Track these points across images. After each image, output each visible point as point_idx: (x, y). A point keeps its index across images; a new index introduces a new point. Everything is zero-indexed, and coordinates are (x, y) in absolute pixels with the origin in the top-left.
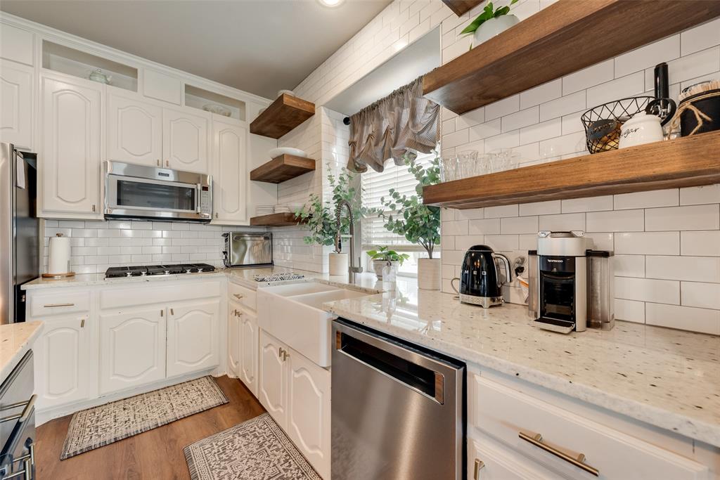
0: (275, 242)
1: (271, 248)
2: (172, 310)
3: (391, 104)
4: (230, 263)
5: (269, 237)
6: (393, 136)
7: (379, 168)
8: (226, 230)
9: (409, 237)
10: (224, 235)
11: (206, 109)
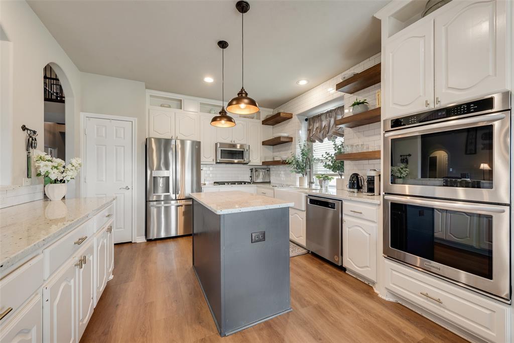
0: (271, 172)
1: (269, 175)
3: (326, 116)
4: (253, 181)
5: (269, 171)
6: (327, 129)
7: (321, 141)
8: (251, 167)
9: (333, 171)
10: (251, 169)
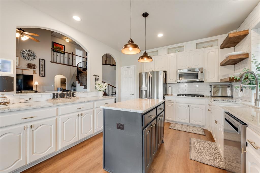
1: (232, 91)
2: (191, 106)
4: (212, 95)
10: (210, 86)
11: (203, 48)
